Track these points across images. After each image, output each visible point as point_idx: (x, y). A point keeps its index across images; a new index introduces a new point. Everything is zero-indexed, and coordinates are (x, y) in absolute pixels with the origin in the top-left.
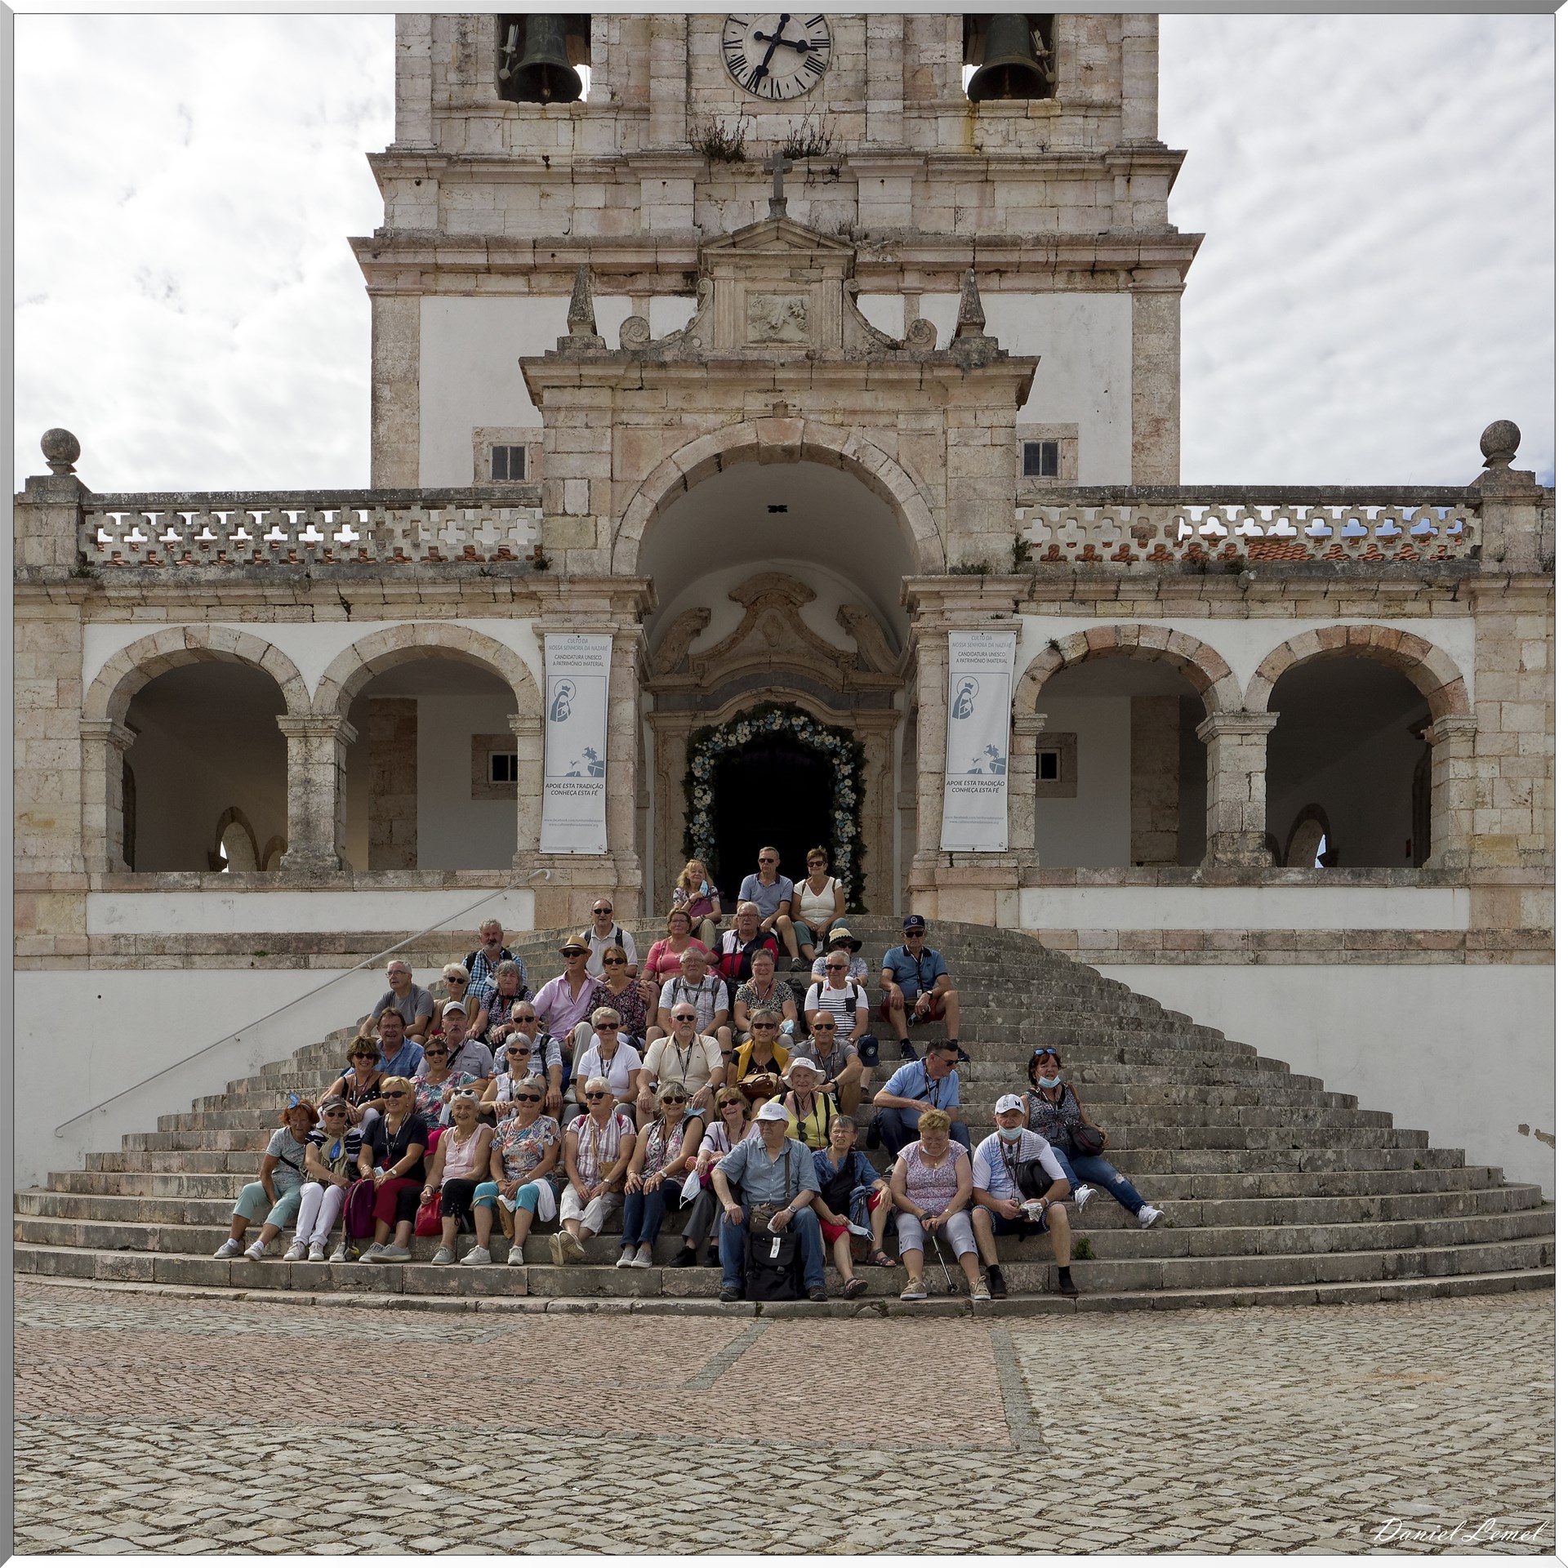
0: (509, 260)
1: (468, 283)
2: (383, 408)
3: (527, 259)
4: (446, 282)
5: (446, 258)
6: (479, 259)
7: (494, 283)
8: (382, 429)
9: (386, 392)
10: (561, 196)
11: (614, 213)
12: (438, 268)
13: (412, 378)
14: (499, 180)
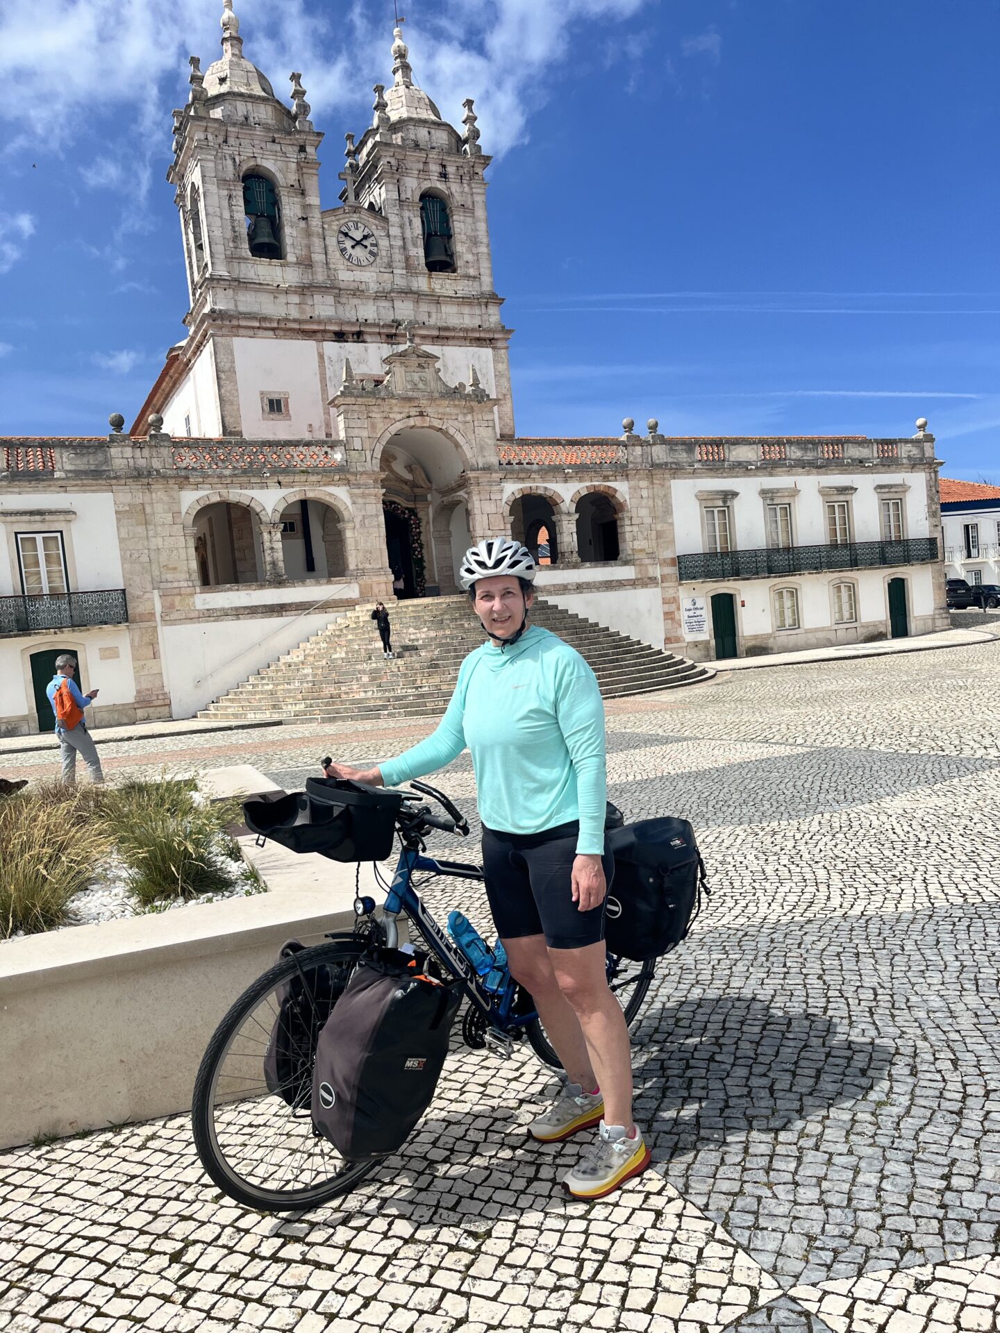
0: (268, 325)
1: (251, 333)
2: (222, 382)
3: (275, 325)
4: (242, 331)
5: (243, 323)
6: (257, 324)
7: (260, 332)
8: (223, 391)
9: (223, 376)
10: (282, 299)
11: (304, 306)
12: (239, 326)
13: (232, 370)
14: (257, 291)
